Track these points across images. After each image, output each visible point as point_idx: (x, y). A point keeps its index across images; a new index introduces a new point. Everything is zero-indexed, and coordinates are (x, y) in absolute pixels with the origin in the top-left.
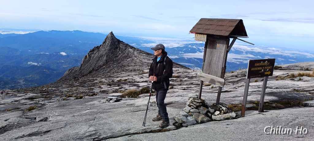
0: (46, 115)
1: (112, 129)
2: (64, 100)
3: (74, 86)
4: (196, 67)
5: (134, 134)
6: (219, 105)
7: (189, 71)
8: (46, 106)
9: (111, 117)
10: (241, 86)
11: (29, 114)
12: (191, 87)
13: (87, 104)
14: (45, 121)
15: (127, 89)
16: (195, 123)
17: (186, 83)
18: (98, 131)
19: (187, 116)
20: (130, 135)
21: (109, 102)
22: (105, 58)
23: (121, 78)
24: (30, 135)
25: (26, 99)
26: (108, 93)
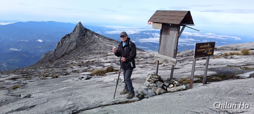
0: (29, 92)
1: (87, 102)
2: (42, 79)
3: (50, 67)
4: (150, 49)
5: (106, 105)
6: (172, 80)
7: (144, 53)
8: (28, 85)
9: (85, 92)
10: (187, 64)
11: (14, 92)
12: (146, 66)
13: (63, 82)
14: (28, 97)
15: (94, 69)
16: (154, 95)
17: (142, 62)
18: (76, 104)
19: (147, 90)
20: (103, 107)
21: (81, 80)
22: (75, 44)
23: (89, 60)
24: (18, 110)
25: (9, 79)
26: (79, 73)
